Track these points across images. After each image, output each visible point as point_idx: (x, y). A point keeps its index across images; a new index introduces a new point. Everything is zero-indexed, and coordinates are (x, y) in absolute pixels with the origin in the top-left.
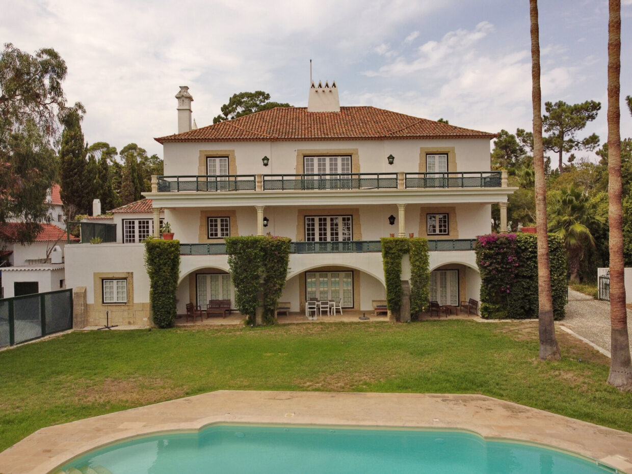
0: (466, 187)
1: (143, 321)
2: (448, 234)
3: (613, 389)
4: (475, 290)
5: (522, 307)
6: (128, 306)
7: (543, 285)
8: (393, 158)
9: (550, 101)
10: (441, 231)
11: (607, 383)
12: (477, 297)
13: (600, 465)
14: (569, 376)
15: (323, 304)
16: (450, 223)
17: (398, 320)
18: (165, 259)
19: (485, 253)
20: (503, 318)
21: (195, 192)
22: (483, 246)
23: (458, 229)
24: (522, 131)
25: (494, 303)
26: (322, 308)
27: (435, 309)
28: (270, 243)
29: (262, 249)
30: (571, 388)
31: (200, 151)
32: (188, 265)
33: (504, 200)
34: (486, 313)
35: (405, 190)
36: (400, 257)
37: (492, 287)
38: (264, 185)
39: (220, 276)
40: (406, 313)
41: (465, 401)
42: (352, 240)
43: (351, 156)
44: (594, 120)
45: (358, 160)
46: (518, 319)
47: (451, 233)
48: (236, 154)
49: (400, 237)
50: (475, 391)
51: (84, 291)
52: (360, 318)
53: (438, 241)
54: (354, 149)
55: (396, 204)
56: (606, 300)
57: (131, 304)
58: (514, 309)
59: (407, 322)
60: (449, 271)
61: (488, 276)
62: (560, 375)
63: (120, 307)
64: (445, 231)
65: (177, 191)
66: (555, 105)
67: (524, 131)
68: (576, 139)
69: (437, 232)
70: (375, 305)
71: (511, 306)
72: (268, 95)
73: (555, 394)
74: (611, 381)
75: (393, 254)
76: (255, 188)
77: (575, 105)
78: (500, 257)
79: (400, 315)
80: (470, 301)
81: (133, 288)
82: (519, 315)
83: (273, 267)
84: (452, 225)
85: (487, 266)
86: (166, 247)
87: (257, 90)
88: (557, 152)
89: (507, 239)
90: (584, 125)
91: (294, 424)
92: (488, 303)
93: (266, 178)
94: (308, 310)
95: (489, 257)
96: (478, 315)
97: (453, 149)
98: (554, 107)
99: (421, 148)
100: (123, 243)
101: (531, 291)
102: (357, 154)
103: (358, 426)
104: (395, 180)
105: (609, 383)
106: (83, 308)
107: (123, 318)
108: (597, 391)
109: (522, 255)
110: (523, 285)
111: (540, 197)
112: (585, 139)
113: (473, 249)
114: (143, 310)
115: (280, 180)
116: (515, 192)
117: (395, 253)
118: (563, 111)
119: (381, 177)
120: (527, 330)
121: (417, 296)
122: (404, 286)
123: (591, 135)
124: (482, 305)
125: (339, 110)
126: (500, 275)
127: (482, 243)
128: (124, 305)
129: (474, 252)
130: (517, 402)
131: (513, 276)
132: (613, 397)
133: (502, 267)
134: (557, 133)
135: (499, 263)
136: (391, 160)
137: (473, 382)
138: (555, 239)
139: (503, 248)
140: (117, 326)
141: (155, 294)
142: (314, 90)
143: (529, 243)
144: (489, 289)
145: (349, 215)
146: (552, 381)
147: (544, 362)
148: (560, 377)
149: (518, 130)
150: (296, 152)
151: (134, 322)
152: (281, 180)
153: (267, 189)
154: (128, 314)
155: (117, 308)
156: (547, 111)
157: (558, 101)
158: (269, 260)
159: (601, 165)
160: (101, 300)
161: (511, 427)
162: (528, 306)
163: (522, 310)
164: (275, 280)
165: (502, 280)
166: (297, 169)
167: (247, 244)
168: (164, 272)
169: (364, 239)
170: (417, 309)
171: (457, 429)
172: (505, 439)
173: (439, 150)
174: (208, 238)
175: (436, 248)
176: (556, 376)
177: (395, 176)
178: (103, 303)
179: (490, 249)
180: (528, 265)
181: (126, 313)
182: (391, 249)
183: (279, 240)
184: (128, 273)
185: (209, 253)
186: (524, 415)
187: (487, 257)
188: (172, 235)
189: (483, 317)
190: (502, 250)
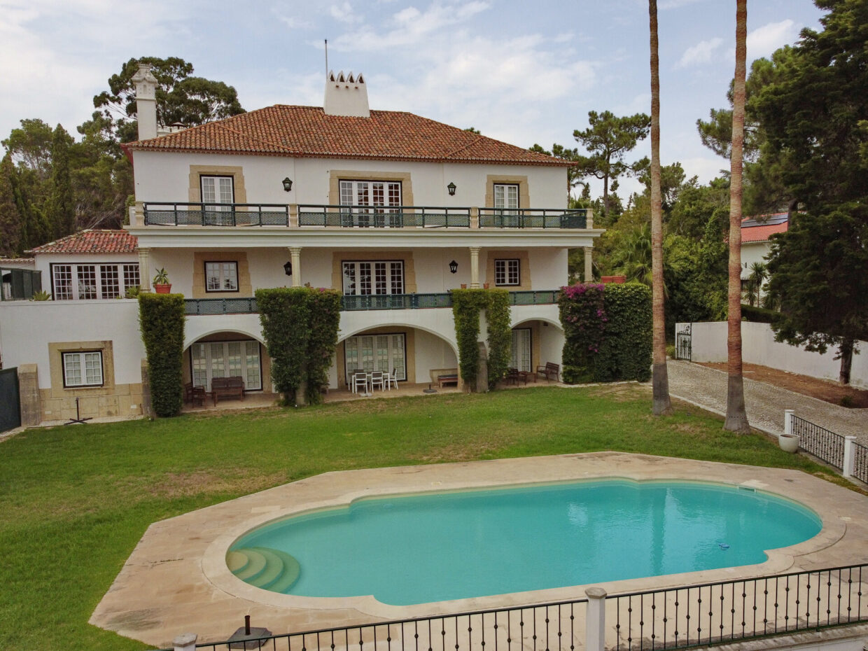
0: (548, 227)
1: (130, 409)
2: (519, 285)
3: (731, 433)
4: (556, 351)
5: (609, 369)
6: (106, 389)
7: (659, 337)
8: (455, 187)
9: (595, 111)
10: (510, 281)
11: (723, 429)
12: (558, 358)
13: (741, 488)
14: (686, 428)
15: (375, 375)
16: (521, 271)
17: (473, 390)
18: (170, 321)
19: (572, 307)
20: (589, 383)
21: (200, 227)
22: (569, 299)
23: (531, 279)
24: (560, 148)
25: (579, 365)
26: (374, 381)
27: (515, 376)
28: (317, 296)
29: (310, 306)
30: (692, 438)
31: (191, 166)
32: (196, 327)
33: (589, 244)
34: (570, 378)
35: (480, 230)
36: (476, 313)
37: (578, 347)
38: (299, 218)
39: (243, 343)
40: (483, 382)
41: (600, 457)
42: (404, 292)
43: (401, 182)
44: (644, 139)
45: (411, 188)
46: (606, 382)
47: (522, 284)
48: (245, 173)
49: (474, 288)
50: (604, 449)
51: (35, 371)
52: (425, 391)
53: (518, 293)
54: (405, 174)
55: (468, 248)
56: (685, 359)
57: (111, 386)
58: (601, 371)
59: (485, 392)
60: (520, 330)
61: (574, 334)
62: (677, 428)
63: (93, 391)
64: (515, 281)
65: (174, 224)
66: (602, 115)
67: (562, 148)
68: (624, 162)
69: (507, 282)
70: (436, 375)
71: (599, 368)
72: (190, 65)
73: (680, 444)
74: (728, 427)
75: (470, 309)
76: (288, 222)
77: (624, 118)
78: (588, 311)
79: (475, 384)
80: (547, 365)
81: (113, 363)
82: (606, 377)
83: (321, 328)
84: (523, 274)
85: (575, 322)
86: (172, 304)
87: (170, 56)
88: (601, 178)
89: (596, 290)
90: (634, 144)
91: (449, 490)
92: (572, 365)
93: (302, 210)
94: (356, 384)
95: (577, 311)
96: (558, 381)
97: (525, 179)
98: (600, 119)
99: (488, 176)
100: (53, 299)
101: (619, 350)
102: (408, 179)
103: (515, 485)
104: (467, 217)
105: (726, 429)
106: (36, 395)
107: (99, 407)
108: (716, 437)
109: (610, 308)
110: (610, 342)
111: (657, 244)
112: (635, 163)
113: (556, 303)
114: (130, 394)
115: (321, 213)
116: (602, 235)
117: (472, 308)
118: (610, 124)
119: (450, 212)
120: (621, 393)
121: (497, 359)
122: (481, 348)
123: (643, 158)
124: (564, 368)
125: (368, 116)
126: (588, 332)
127: (569, 295)
128: (99, 389)
129: (557, 305)
130: (649, 453)
131: (601, 332)
132: (732, 441)
133: (591, 323)
134: (601, 153)
135: (587, 318)
136: (452, 188)
137: (597, 441)
138: (642, 289)
139: (593, 301)
140: (91, 418)
141: (155, 369)
142: (334, 84)
143: (617, 295)
144: (575, 348)
145: (399, 262)
146: (672, 433)
147: (659, 417)
148: (677, 430)
149: (555, 146)
150: (329, 174)
151: (116, 412)
152: (323, 213)
153: (304, 225)
154: (108, 401)
155: (90, 393)
156: (591, 124)
157: (604, 112)
158: (316, 319)
159: (645, 195)
160: (62, 383)
161: (656, 471)
162: (615, 367)
163: (609, 373)
164: (324, 345)
165: (589, 338)
166: (331, 197)
167: (290, 298)
168: (169, 338)
169: (419, 291)
170: (497, 376)
171: (609, 477)
172: (656, 480)
173: (510, 180)
174: (207, 292)
175: (515, 301)
176: (674, 429)
177: (466, 212)
178: (65, 387)
179: (577, 301)
180: (616, 320)
181: (103, 400)
182: (467, 303)
183: (329, 293)
184: (105, 342)
185: (225, 311)
186: (661, 462)
187: (574, 311)
188: (169, 287)
189: (566, 382)
190: (591, 303)
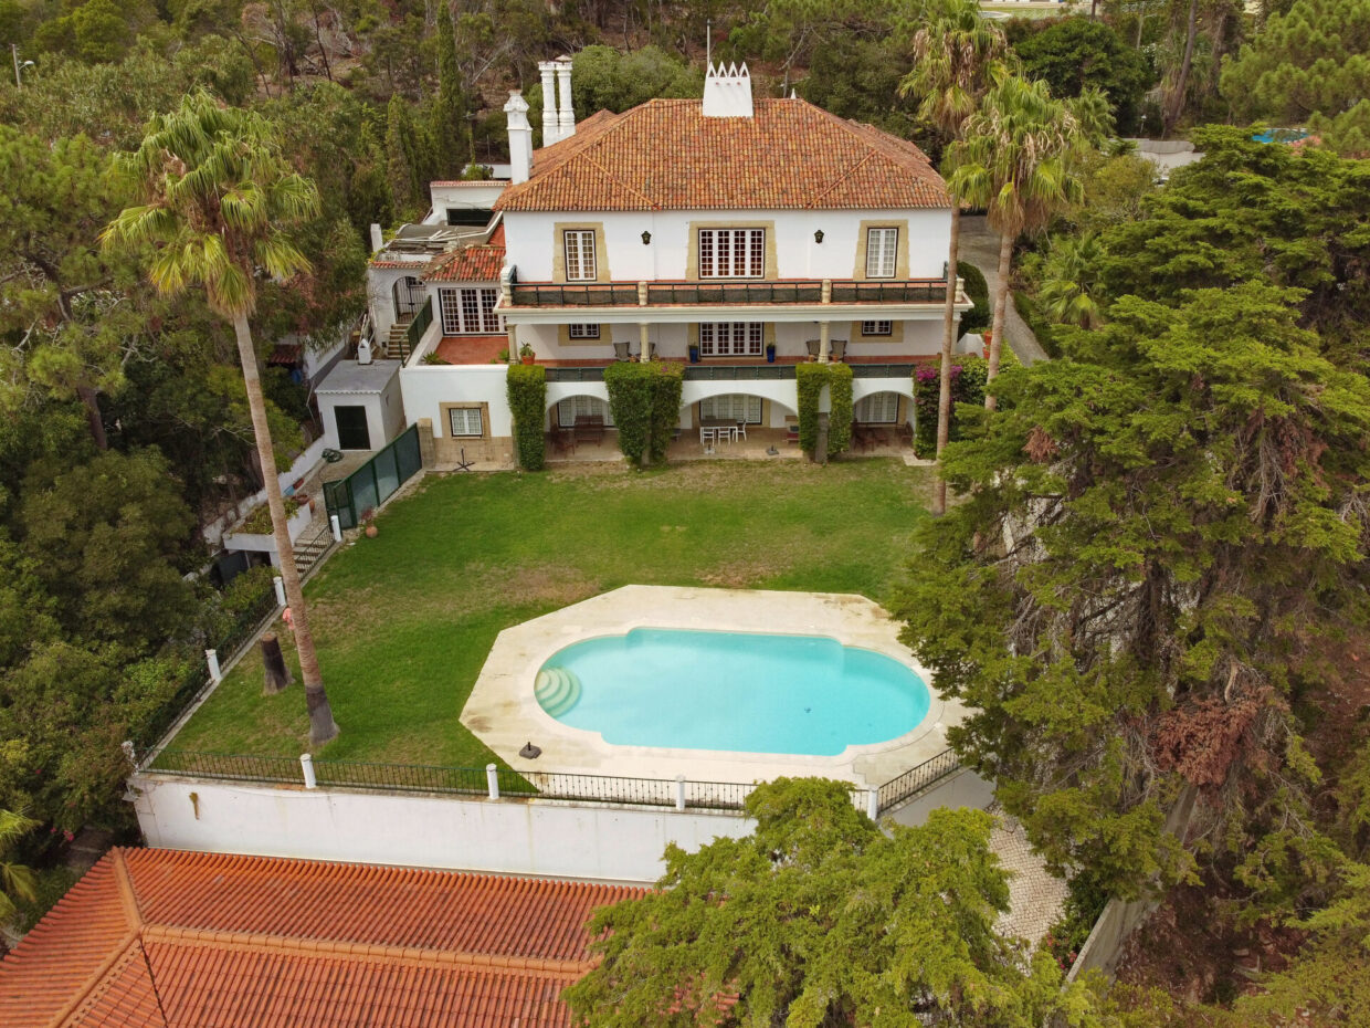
1: (504, 462)
2: (890, 334)
6: (483, 439)
8: (822, 234)
10: (880, 329)
17: (813, 459)
21: (559, 309)
23: (904, 329)
25: (928, 442)
28: (658, 379)
29: (650, 388)
31: (555, 224)
32: (555, 392)
34: (919, 451)
35: (829, 307)
36: (817, 393)
38: (649, 296)
40: (823, 452)
43: (765, 229)
45: (774, 236)
47: (894, 333)
48: (605, 229)
51: (430, 425)
52: (767, 452)
54: (769, 223)
55: (817, 321)
57: (487, 437)
59: (823, 463)
64: (886, 329)
65: (537, 303)
69: (876, 331)
70: (789, 424)
76: (638, 300)
81: (488, 419)
85: (922, 405)
86: (533, 384)
93: (651, 288)
95: (925, 395)
97: (905, 223)
99: (861, 221)
102: (772, 227)
104: (818, 292)
106: (432, 443)
107: (479, 454)
109: (967, 389)
114: (503, 445)
122: (822, 419)
125: (751, 114)
127: (918, 378)
128: (478, 439)
136: (819, 237)
140: (475, 465)
142: (714, 81)
150: (687, 224)
153: (654, 302)
154: (486, 449)
155: (472, 442)
160: (450, 433)
166: (690, 274)
170: (835, 451)
173: (888, 223)
174: (571, 338)
175: (866, 374)
177: (818, 286)
178: (453, 436)
181: (482, 449)
184: (483, 403)
185: (581, 379)
187: (922, 394)
188: (533, 358)
189: (915, 454)
